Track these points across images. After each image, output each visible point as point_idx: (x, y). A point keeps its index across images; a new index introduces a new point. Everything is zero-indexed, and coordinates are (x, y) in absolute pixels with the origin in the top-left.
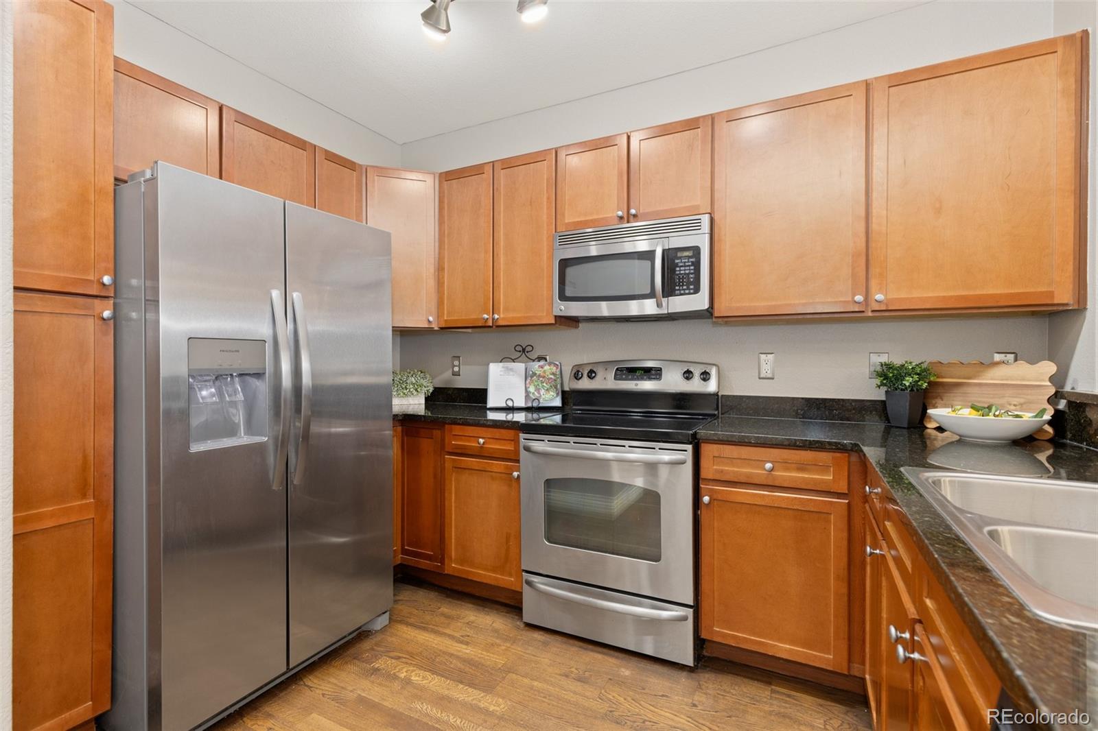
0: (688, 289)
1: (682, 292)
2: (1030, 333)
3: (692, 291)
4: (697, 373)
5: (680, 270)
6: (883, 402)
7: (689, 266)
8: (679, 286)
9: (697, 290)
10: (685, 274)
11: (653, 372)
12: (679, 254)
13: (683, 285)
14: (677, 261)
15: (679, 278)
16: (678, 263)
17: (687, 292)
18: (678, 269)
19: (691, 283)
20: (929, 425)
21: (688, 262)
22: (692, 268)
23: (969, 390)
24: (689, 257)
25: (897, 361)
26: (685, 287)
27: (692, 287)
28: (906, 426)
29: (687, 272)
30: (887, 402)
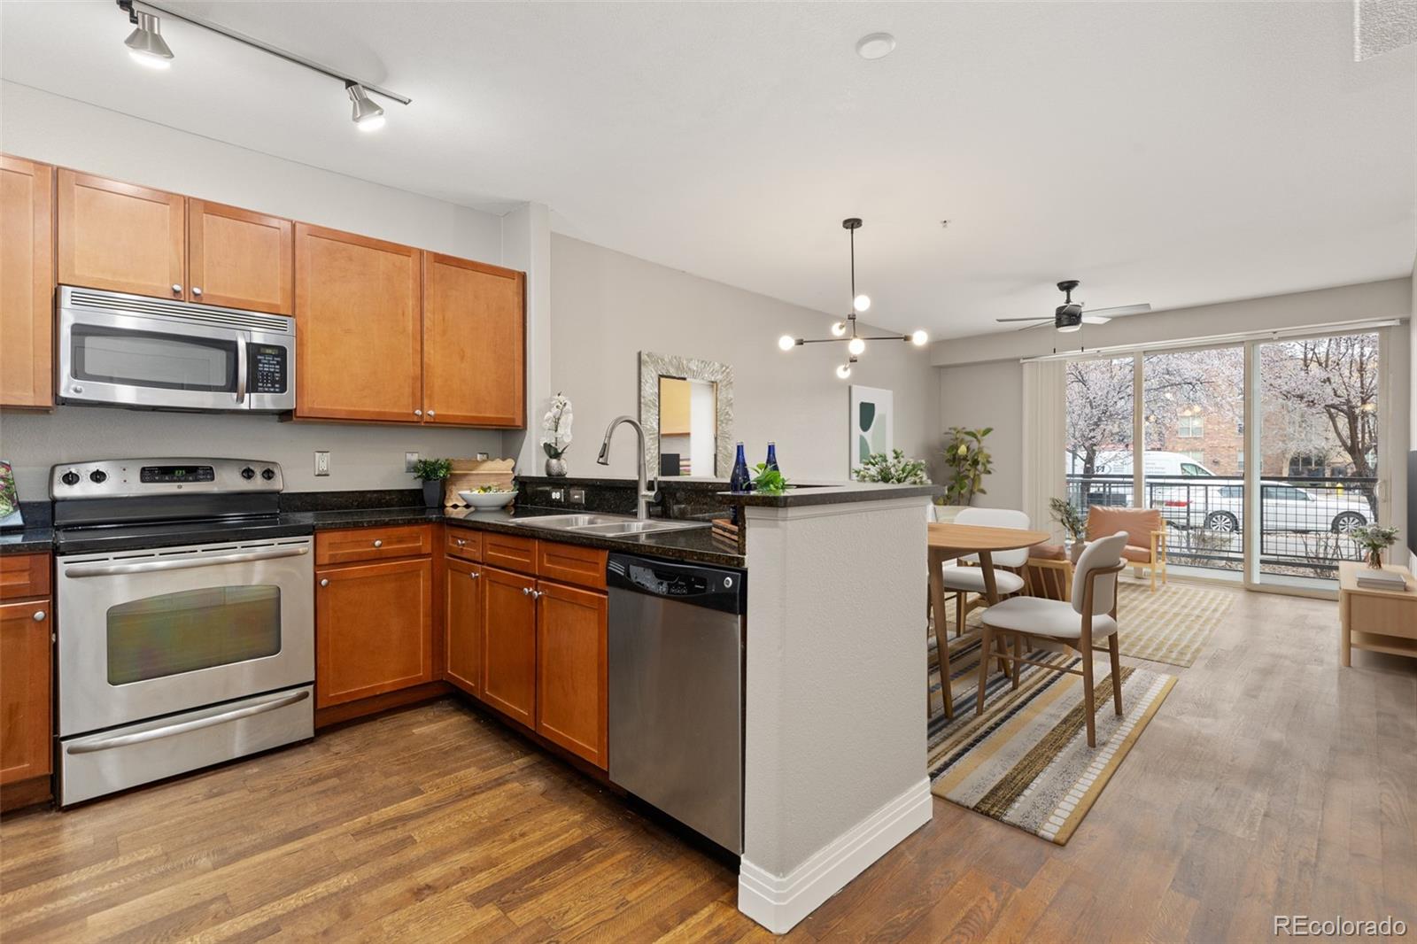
0: (273, 387)
1: (266, 389)
2: (494, 443)
3: (277, 390)
4: (258, 471)
5: (264, 367)
6: (420, 491)
7: (274, 364)
8: (262, 382)
9: (283, 389)
10: (269, 372)
11: (201, 472)
12: (262, 350)
13: (267, 383)
14: (259, 357)
15: (262, 375)
16: (260, 360)
17: (272, 390)
18: (261, 365)
19: (277, 382)
20: (447, 505)
21: (273, 360)
22: (278, 367)
23: (471, 478)
24: (274, 356)
25: (432, 459)
26: (270, 385)
27: (277, 386)
28: (437, 506)
29: (272, 370)
30: (424, 491)
